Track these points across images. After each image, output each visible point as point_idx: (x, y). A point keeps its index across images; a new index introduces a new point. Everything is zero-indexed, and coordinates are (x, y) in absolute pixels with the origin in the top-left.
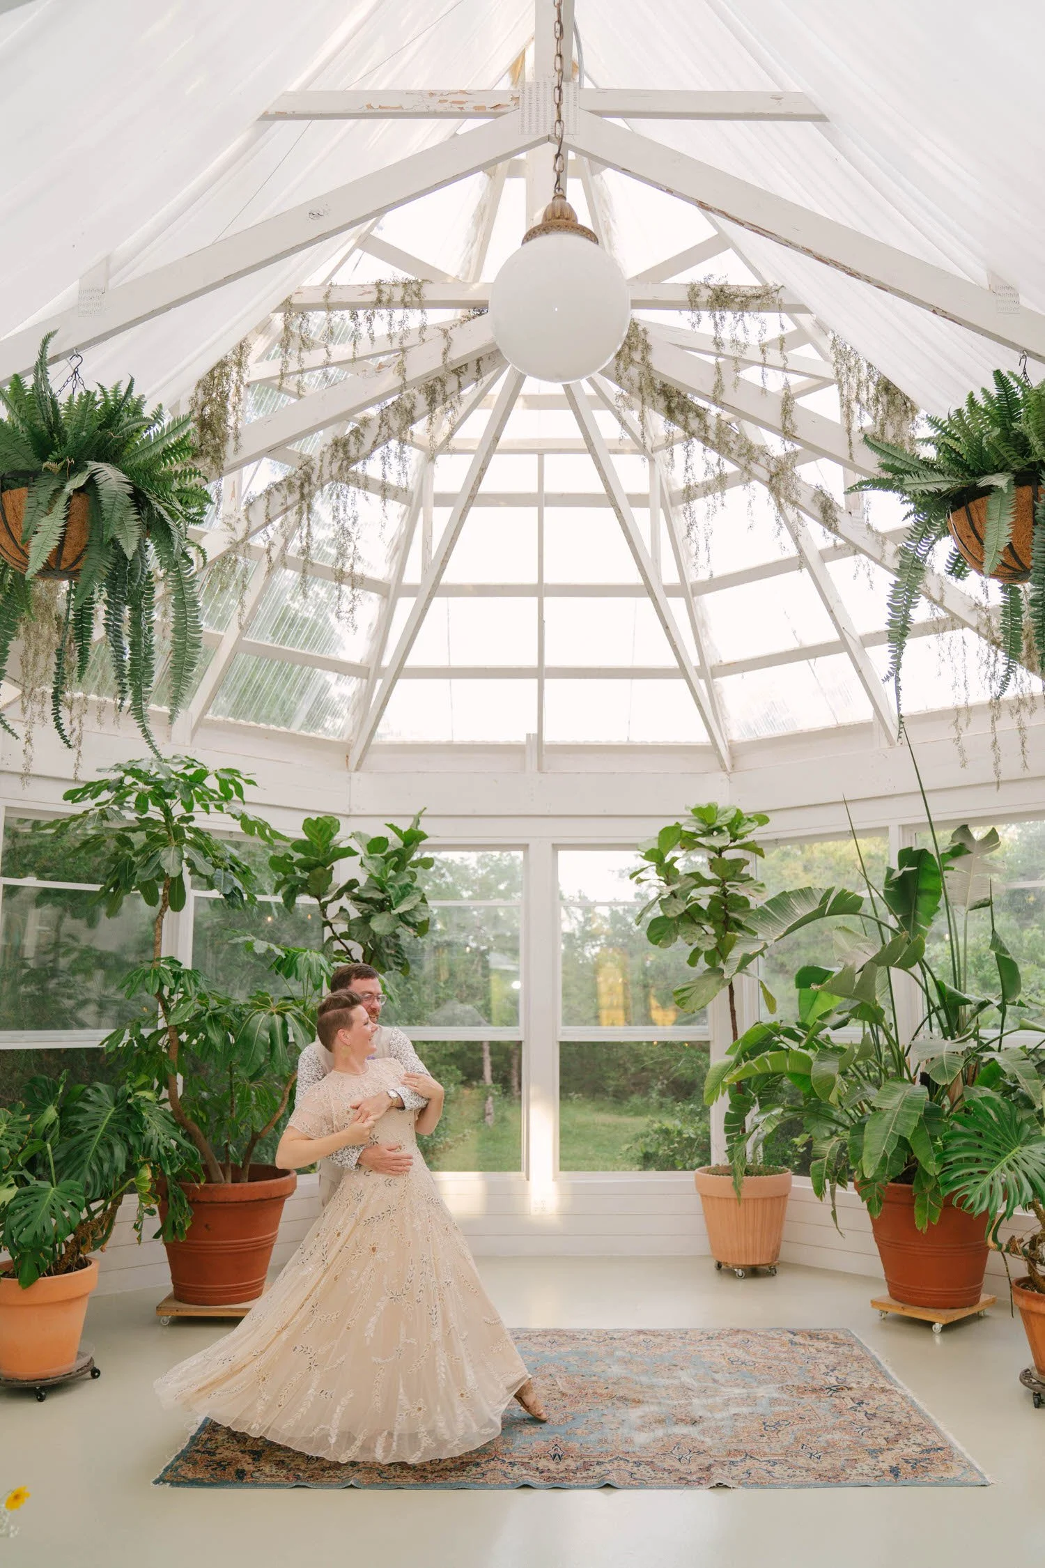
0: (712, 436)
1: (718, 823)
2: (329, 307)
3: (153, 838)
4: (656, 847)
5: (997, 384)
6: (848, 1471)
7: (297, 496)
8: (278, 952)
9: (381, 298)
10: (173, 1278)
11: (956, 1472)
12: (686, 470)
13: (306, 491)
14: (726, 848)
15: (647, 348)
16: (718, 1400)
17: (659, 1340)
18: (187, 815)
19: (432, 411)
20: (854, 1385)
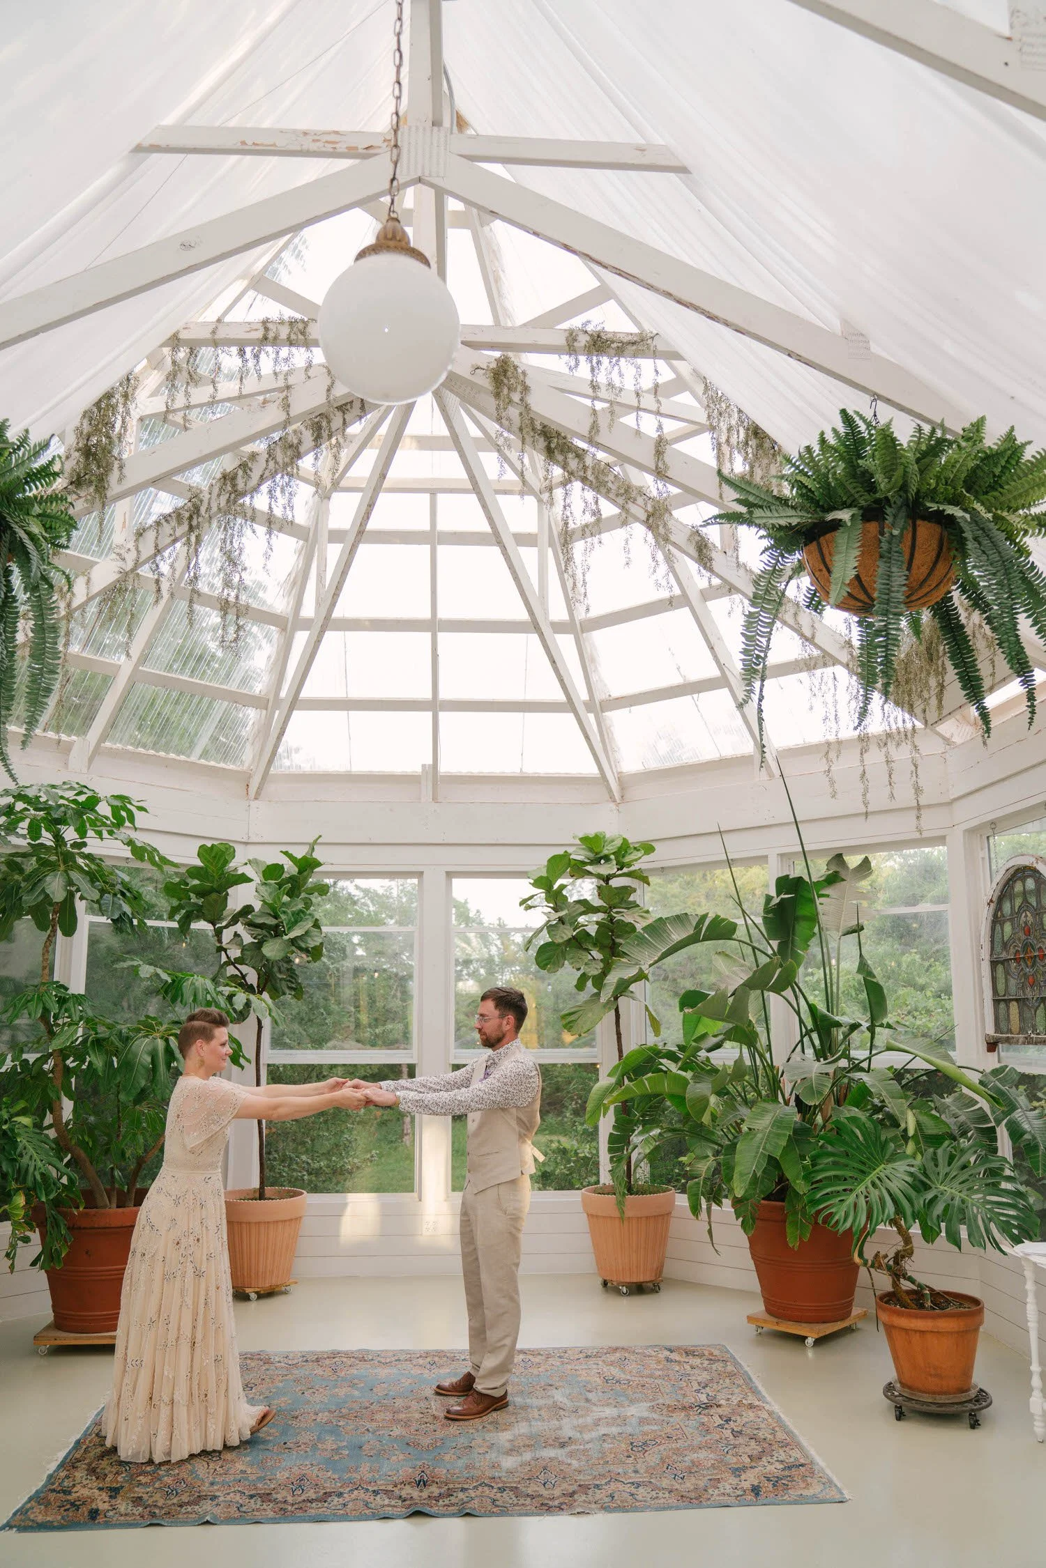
0: (591, 477)
1: (605, 852)
2: (216, 343)
3: (44, 863)
4: (544, 874)
5: (844, 423)
6: (710, 1491)
7: (185, 527)
8: (165, 976)
9: (267, 336)
10: (53, 1306)
11: (815, 1489)
12: (565, 507)
13: (194, 523)
14: (614, 876)
15: (526, 389)
16: (589, 1420)
17: (537, 1359)
18: (79, 841)
19: (317, 446)
20: (722, 1402)
